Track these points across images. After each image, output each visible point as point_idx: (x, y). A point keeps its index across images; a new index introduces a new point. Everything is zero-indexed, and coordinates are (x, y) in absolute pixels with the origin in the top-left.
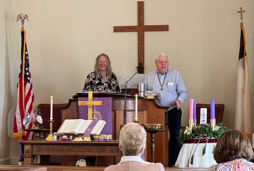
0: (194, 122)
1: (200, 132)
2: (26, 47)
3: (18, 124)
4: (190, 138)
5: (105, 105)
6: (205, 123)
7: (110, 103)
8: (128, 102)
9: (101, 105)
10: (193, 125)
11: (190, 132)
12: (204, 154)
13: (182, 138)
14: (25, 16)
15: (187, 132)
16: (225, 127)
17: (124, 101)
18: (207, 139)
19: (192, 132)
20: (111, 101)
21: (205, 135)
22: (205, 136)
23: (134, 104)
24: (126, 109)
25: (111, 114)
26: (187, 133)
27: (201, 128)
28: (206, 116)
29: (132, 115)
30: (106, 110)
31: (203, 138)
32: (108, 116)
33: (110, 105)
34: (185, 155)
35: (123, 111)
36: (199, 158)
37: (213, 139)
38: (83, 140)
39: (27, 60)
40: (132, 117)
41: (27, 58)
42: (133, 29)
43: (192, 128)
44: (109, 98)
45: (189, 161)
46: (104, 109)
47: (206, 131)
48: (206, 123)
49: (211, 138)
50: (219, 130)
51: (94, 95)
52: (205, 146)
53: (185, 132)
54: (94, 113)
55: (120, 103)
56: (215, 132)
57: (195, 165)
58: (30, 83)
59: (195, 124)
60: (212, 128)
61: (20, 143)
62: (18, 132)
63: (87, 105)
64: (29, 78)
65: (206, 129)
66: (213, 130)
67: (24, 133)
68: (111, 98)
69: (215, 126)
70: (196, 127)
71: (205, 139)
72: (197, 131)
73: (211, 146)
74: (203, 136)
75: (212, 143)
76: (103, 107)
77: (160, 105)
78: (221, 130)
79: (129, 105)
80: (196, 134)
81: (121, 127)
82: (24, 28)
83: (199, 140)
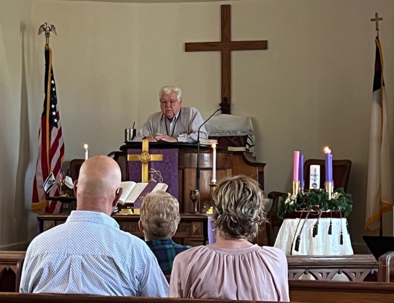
0: (300, 185)
1: (308, 201)
2: (52, 72)
3: (39, 190)
4: (294, 210)
5: (168, 160)
6: (316, 188)
7: (175, 157)
8: (204, 155)
9: (162, 160)
10: (298, 191)
11: (294, 201)
12: (316, 236)
13: (281, 211)
14: (50, 27)
15: (289, 201)
16: (348, 195)
17: (197, 154)
18: (320, 211)
19: (298, 201)
20: (177, 155)
21: (316, 206)
22: (317, 208)
23: (211, 158)
24: (200, 167)
25: (177, 173)
26: (289, 203)
27: (310, 196)
28: (318, 178)
29: (209, 175)
30: (169, 168)
31: (314, 210)
32: (173, 177)
33: (175, 159)
34: (286, 236)
35: (195, 169)
36: (309, 242)
37: (330, 212)
38: (132, 214)
39: (53, 94)
40: (209, 178)
41: (54, 89)
42: (214, 46)
43: (298, 193)
44: (173, 150)
45: (292, 245)
46: (167, 167)
47: (318, 199)
48: (318, 187)
49: (326, 210)
50: (338, 198)
51: (152, 146)
52: (317, 223)
53: (286, 202)
54: (152, 172)
55: (191, 157)
56: (333, 202)
57: (302, 252)
58: (57, 127)
59: (303, 189)
60: (328, 196)
61: (38, 218)
62: (38, 201)
63: (140, 161)
64: (56, 121)
65: (319, 196)
66: (330, 199)
67: (48, 203)
68: (177, 149)
69: (333, 192)
70: (304, 194)
71: (317, 213)
72: (304, 200)
73: (326, 223)
74: (313, 207)
75: (328, 218)
76: (164, 164)
77: (252, 161)
78: (342, 198)
79: (204, 160)
80: (303, 205)
81: (191, 194)
82: (49, 46)
83: (308, 214)
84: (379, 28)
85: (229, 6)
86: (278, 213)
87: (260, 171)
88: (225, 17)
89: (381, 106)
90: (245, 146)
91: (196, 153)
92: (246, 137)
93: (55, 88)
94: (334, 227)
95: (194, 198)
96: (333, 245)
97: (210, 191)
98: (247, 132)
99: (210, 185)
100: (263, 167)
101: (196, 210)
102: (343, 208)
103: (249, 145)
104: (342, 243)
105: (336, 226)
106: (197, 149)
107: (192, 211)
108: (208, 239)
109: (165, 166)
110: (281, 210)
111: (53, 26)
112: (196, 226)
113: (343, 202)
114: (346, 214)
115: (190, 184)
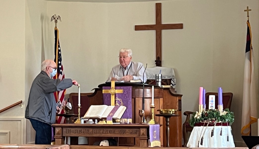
0: (203, 107)
1: (208, 116)
2: (59, 43)
4: (200, 121)
5: (126, 93)
6: (213, 109)
8: (146, 90)
9: (122, 93)
10: (202, 111)
11: (200, 116)
12: (213, 136)
14: (58, 17)
15: (197, 116)
16: (231, 113)
18: (215, 122)
19: (202, 117)
20: (131, 90)
21: (213, 119)
22: (213, 120)
23: (151, 92)
24: (145, 97)
25: (131, 101)
27: (209, 113)
28: (214, 103)
29: (150, 102)
30: (127, 97)
31: (212, 121)
32: (129, 103)
33: (130, 92)
35: (142, 98)
36: (208, 140)
37: (221, 123)
39: (60, 55)
42: (152, 27)
43: (202, 113)
44: (129, 87)
45: (199, 142)
46: (125, 97)
47: (214, 115)
49: (218, 121)
50: (226, 114)
51: (117, 85)
52: (214, 129)
53: (195, 117)
54: (117, 100)
55: (139, 91)
56: (223, 117)
57: (205, 145)
58: (62, 74)
59: (205, 109)
60: (220, 113)
63: (110, 93)
64: (61, 71)
65: (214, 113)
66: (221, 115)
68: (131, 87)
69: (222, 111)
70: (205, 112)
71: (213, 123)
72: (206, 116)
73: (219, 128)
74: (211, 120)
75: (220, 126)
76: (124, 95)
77: (174, 93)
78: (228, 114)
79: (147, 93)
80: (205, 118)
81: (139, 112)
82: (57, 27)
83: (208, 124)
84: (249, 15)
85: (160, 4)
86: (190, 123)
87: (179, 99)
88: (158, 10)
89: (251, 61)
90: (170, 85)
91: (142, 89)
92: (170, 80)
93: (61, 52)
94: (224, 131)
95: (141, 115)
96: (223, 142)
97: (150, 111)
98: (171, 77)
99: (150, 107)
100: (181, 97)
101: (142, 121)
102: (228, 121)
103: (172, 84)
104: (228, 141)
105: (225, 131)
106: (143, 86)
107: (140, 122)
108: (149, 138)
109: (124, 96)
110: (192, 121)
111: (59, 16)
112: (143, 131)
113: (229, 117)
114: (231, 124)
115: (139, 107)
